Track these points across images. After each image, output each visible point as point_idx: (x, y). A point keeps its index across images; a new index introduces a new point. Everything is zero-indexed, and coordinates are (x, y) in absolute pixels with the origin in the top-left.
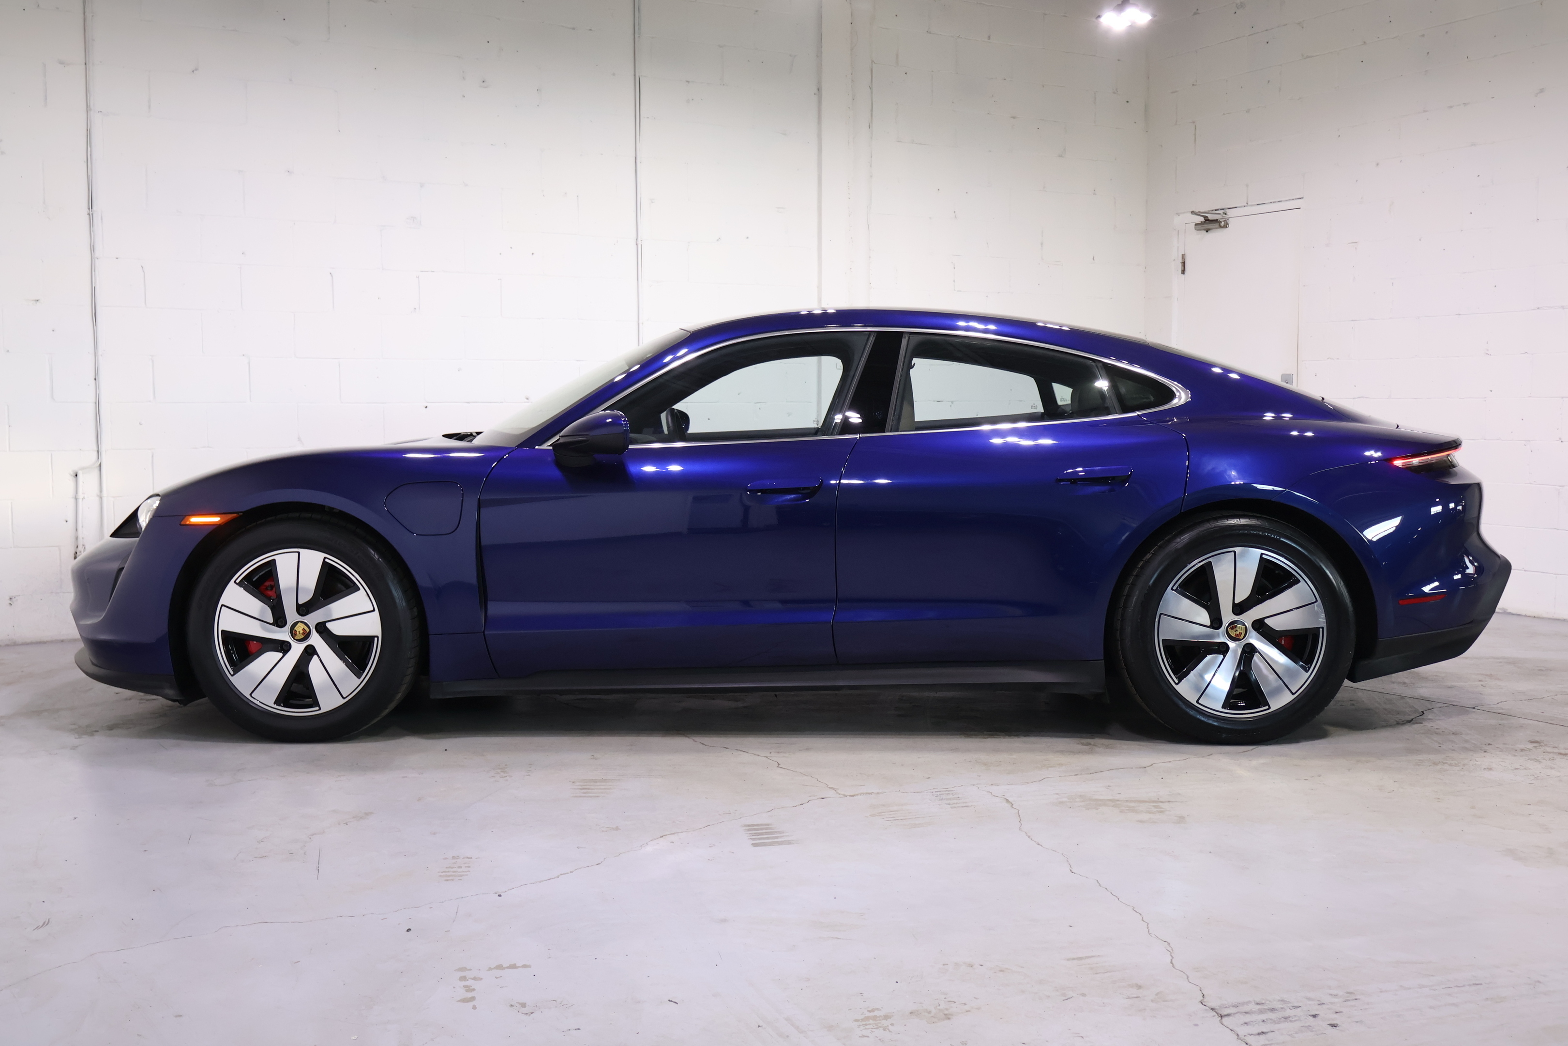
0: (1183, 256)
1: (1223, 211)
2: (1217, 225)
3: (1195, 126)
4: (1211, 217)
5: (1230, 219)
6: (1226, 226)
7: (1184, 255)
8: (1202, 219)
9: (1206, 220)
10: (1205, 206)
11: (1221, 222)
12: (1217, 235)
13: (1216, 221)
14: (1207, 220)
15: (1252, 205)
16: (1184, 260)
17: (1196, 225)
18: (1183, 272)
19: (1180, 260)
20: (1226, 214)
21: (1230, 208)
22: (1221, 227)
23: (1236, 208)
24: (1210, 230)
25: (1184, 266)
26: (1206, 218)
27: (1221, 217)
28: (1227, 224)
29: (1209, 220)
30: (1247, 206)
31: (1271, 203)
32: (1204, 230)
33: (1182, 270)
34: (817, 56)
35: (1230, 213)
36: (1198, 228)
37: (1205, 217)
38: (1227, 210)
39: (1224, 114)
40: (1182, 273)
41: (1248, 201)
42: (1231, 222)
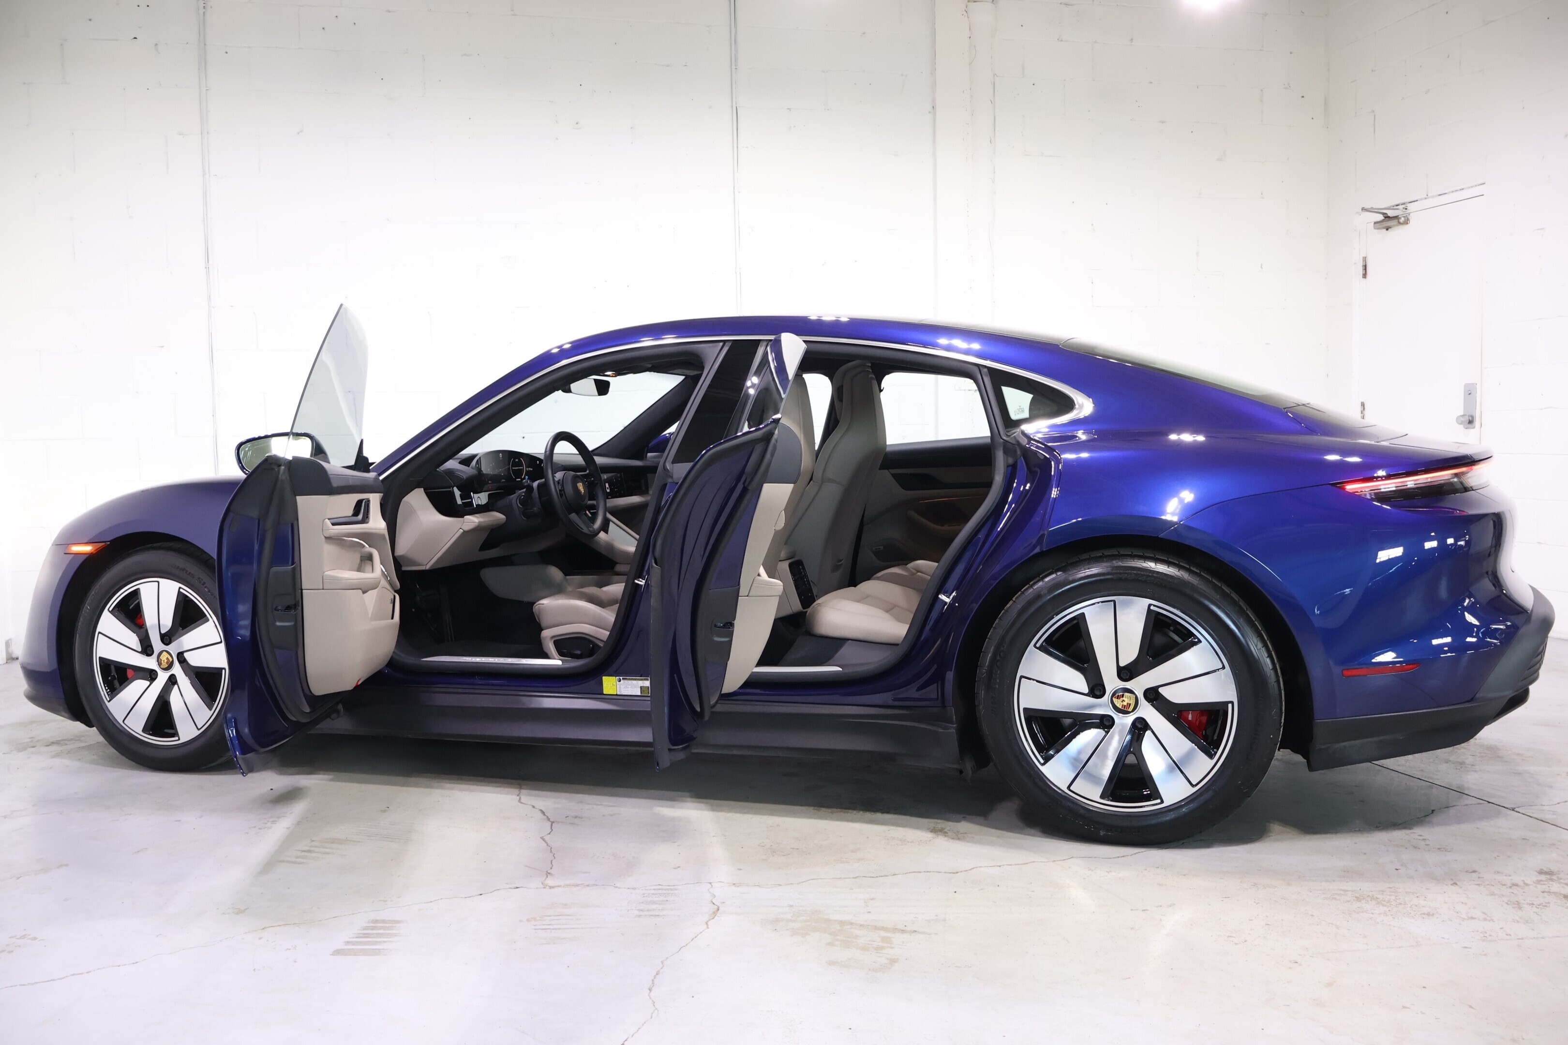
0: (1365, 259)
1: (1403, 206)
2: (1395, 222)
3: (1375, 116)
4: (1390, 213)
5: (1411, 214)
6: (1407, 222)
7: (1365, 257)
8: (1380, 217)
9: (1385, 217)
10: (1384, 201)
11: (1400, 218)
12: (1398, 232)
13: (1396, 217)
14: (1387, 217)
15: (1433, 197)
16: (1366, 262)
17: (1375, 223)
18: (1365, 276)
19: (1361, 263)
20: (1406, 209)
21: (1411, 202)
22: (1400, 223)
23: (1417, 201)
24: (1390, 228)
25: (1365, 269)
26: (1386, 215)
27: (1402, 213)
28: (1408, 219)
29: (1389, 217)
30: (1428, 198)
31: (1453, 192)
32: (1384, 228)
33: (1363, 274)
34: (932, 74)
35: (1411, 207)
36: (1378, 227)
37: (1383, 214)
38: (1408, 205)
39: (1403, 98)
40: (1363, 277)
41: (1428, 192)
42: (1413, 218)
